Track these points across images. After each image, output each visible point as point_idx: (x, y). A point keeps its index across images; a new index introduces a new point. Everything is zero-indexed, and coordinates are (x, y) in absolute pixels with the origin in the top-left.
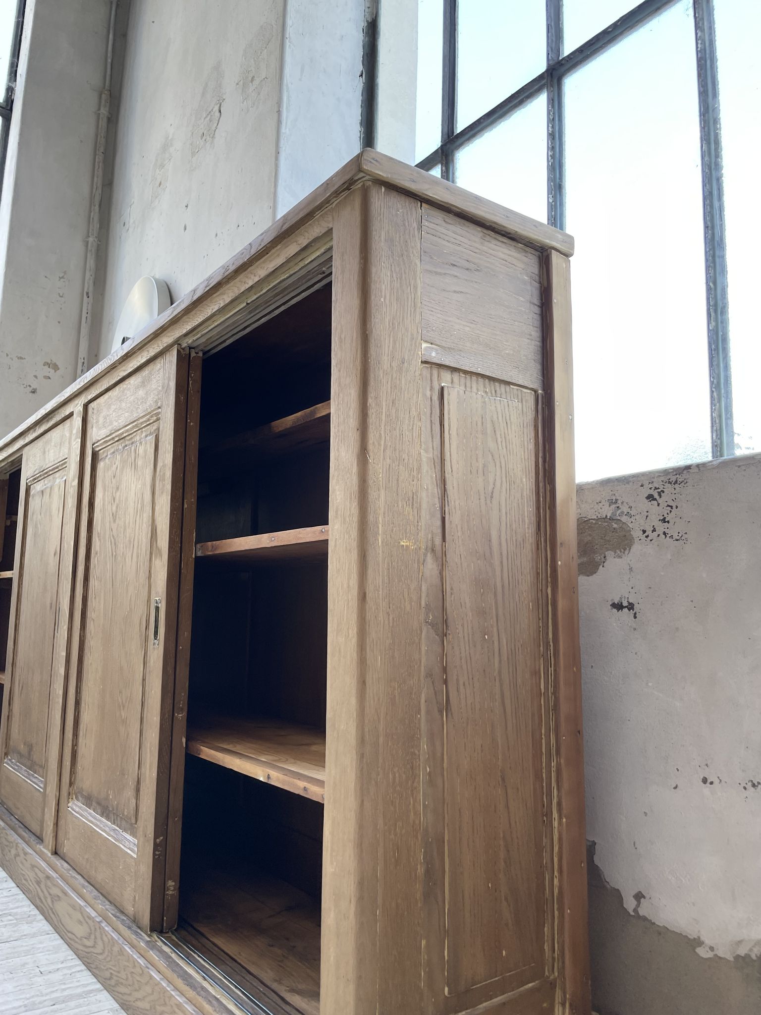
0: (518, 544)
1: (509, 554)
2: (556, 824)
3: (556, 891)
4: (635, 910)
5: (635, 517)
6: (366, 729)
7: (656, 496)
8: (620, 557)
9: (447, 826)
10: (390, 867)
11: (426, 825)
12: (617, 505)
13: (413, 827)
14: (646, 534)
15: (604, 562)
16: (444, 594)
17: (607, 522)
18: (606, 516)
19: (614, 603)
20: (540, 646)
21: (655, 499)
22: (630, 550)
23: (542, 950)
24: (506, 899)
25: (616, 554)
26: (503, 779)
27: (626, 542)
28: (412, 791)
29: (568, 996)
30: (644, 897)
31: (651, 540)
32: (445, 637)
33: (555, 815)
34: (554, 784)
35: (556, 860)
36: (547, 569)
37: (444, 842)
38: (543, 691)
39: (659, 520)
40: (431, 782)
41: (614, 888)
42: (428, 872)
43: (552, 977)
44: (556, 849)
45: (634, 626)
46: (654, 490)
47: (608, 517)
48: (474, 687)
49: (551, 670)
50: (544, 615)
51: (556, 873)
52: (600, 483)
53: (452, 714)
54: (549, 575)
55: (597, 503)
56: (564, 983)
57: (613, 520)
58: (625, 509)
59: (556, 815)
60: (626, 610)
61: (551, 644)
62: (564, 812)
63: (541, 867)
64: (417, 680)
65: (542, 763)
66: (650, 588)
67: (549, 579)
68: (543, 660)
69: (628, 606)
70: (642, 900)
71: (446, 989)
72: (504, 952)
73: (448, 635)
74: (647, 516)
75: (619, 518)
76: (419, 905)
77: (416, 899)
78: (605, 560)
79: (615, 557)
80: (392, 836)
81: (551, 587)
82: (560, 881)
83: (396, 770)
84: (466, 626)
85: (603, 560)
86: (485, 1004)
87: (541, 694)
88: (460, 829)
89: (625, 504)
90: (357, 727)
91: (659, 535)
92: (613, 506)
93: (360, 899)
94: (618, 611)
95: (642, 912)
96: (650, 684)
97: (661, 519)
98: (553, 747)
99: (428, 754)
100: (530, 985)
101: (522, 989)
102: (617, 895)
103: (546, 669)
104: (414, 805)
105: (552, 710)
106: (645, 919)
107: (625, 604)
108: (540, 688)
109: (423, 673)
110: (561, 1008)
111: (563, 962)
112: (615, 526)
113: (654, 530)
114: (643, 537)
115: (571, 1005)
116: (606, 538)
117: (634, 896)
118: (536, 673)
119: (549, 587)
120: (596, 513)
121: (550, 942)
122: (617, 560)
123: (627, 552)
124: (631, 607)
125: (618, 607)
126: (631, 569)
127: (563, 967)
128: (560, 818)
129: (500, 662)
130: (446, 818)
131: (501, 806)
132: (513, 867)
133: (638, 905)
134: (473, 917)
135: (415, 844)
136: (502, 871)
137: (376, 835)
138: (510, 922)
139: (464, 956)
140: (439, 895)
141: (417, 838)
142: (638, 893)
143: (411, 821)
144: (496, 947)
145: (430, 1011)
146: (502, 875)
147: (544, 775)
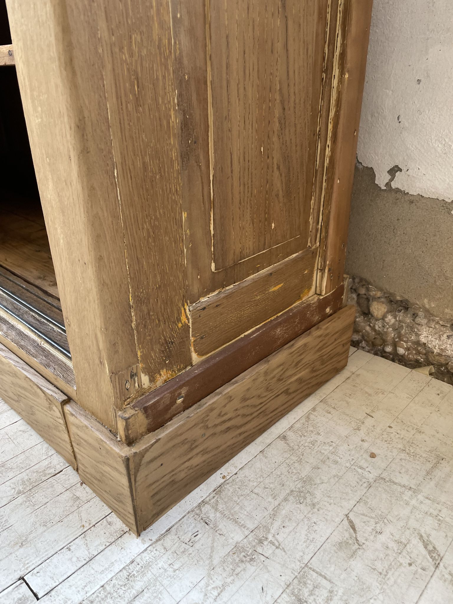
2: (335, 83)
3: (327, 161)
4: (388, 185)
9: (210, 59)
10: (127, 107)
11: (180, 53)
13: (159, 47)
23: (307, 222)
24: (278, 168)
26: (284, 7)
29: (328, 263)
30: (401, 170)
33: (336, 72)
34: (339, 31)
35: (330, 126)
37: (205, 83)
41: (367, 167)
42: (186, 125)
43: (314, 247)
44: (332, 114)
51: (329, 143)
56: (325, 252)
59: (337, 71)
62: (348, 66)
63: (314, 135)
70: (398, 174)
71: (213, 265)
72: (273, 225)
76: (176, 167)
77: (172, 158)
80: (126, 56)
82: (333, 151)
86: (252, 276)
88: (227, 68)
93: (84, 152)
95: (394, 185)
100: (294, 255)
101: (286, 259)
102: (370, 173)
104: (158, 10)
106: (398, 190)
110: (319, 274)
111: (327, 232)
115: (329, 270)
117: (388, 172)
121: (315, 215)
127: (326, 237)
128: (342, 73)
130: (209, 48)
131: (279, 46)
132: (287, 130)
133: (392, 180)
134: (242, 186)
135: (164, 77)
136: (276, 133)
137: (96, 49)
138: (281, 193)
139: (232, 229)
140: (201, 157)
141: (166, 68)
142: (393, 168)
143: (155, 37)
144: (266, 220)
145: (196, 288)
146: (275, 139)
147: (329, 16)
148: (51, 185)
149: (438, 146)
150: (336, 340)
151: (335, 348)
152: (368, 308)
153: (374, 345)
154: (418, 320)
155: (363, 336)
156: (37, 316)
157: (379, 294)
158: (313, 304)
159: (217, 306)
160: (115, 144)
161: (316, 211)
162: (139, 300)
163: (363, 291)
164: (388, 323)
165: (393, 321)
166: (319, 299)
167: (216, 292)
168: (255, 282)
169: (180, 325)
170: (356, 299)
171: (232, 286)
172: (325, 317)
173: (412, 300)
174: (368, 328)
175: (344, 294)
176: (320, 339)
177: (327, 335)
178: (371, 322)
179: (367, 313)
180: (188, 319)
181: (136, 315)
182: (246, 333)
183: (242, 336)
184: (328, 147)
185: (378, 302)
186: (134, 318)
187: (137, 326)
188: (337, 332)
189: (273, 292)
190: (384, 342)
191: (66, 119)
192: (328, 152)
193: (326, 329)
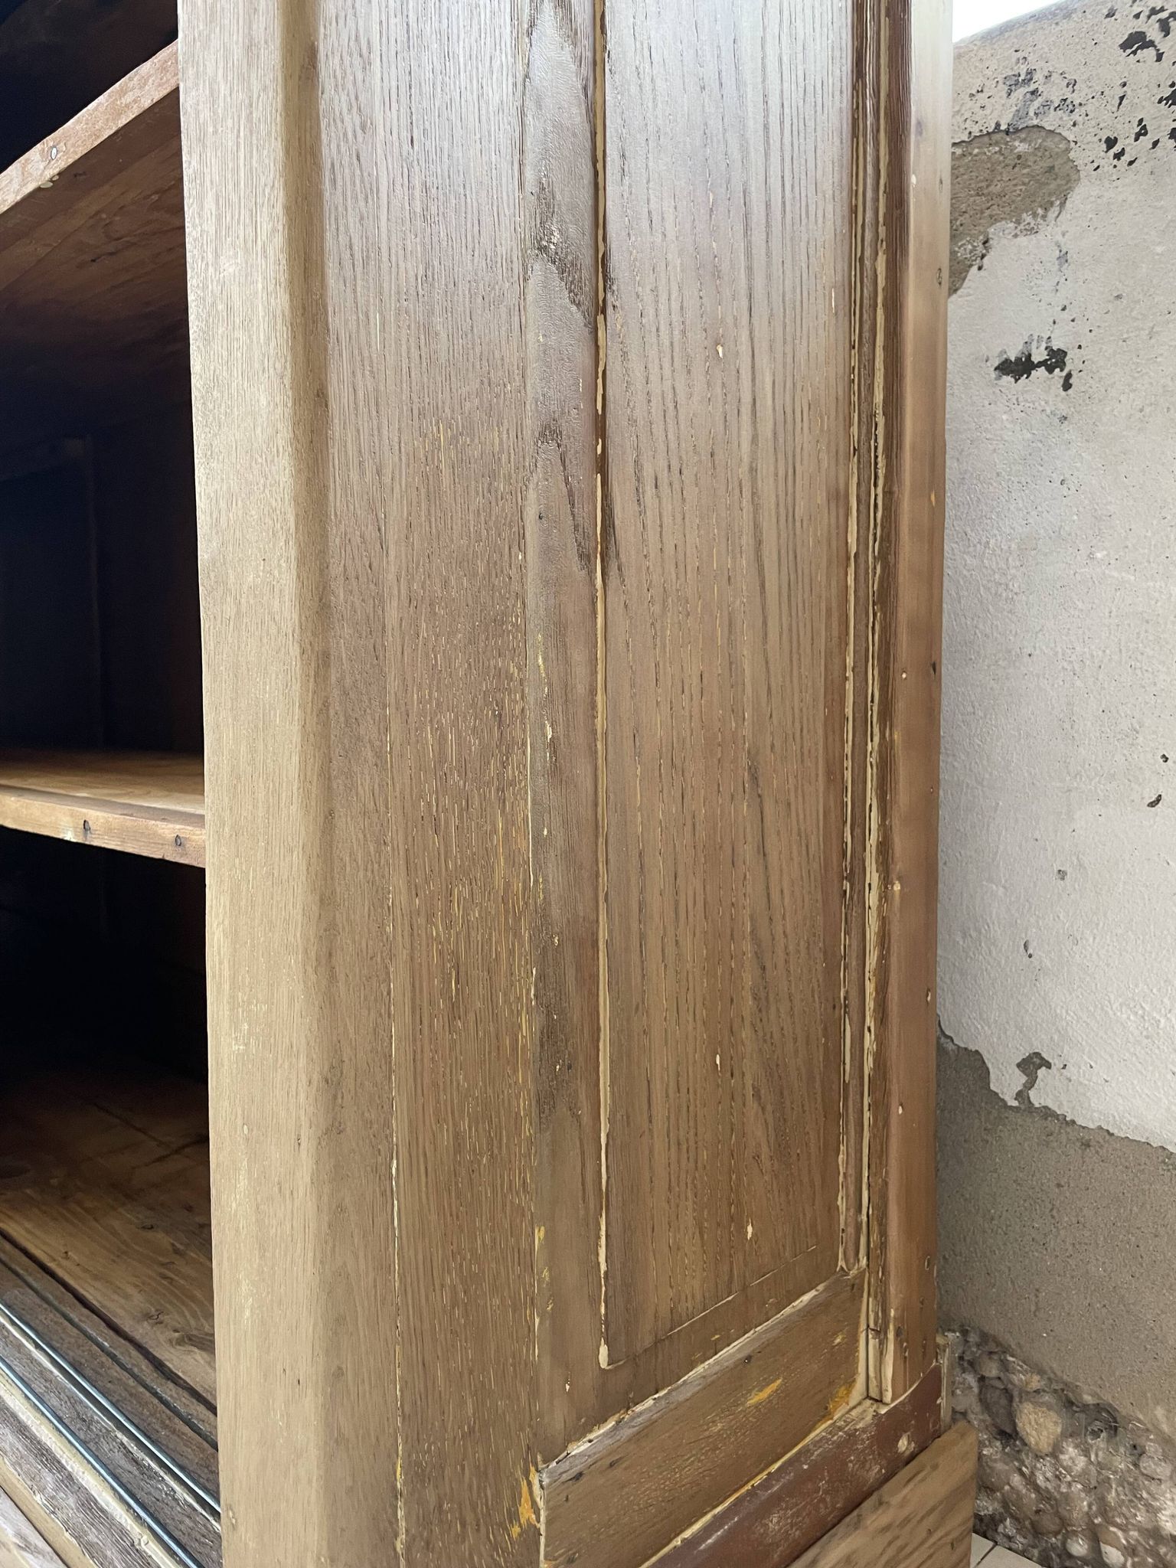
0: (810, 89)
1: (787, 110)
2: (872, 899)
3: (869, 1064)
4: (1019, 1095)
5: (1083, 109)
6: (336, 570)
7: (1153, 33)
8: (1032, 231)
9: (606, 900)
10: (431, 1026)
11: (545, 898)
12: (1032, 87)
13: (505, 899)
14: (1117, 149)
15: (983, 256)
16: (600, 166)
17: (997, 143)
18: (998, 125)
19: (1007, 361)
20: (850, 425)
21: (1151, 44)
22: (1062, 205)
23: (831, 1209)
24: (757, 1095)
25: (1021, 227)
26: (754, 779)
27: (1053, 186)
28: (501, 789)
29: (892, 1313)
30: (1048, 1066)
31: (1131, 163)
32: (600, 318)
33: (873, 876)
34: (871, 800)
35: (870, 988)
36: (876, 200)
37: (595, 944)
38: (853, 550)
39: (1160, 101)
40: (556, 772)
41: (966, 1049)
42: (550, 1035)
43: (854, 1272)
44: (872, 961)
45: (1063, 409)
46: (1149, 17)
47: (1003, 127)
48: (684, 500)
49: (876, 495)
50: (866, 334)
51: (869, 1021)
52: (983, 37)
53: (619, 569)
54: (881, 219)
55: (972, 95)
56: (883, 1283)
57: (1017, 131)
58: (1054, 92)
59: (876, 876)
60: (1042, 371)
61: (880, 420)
62: (898, 867)
63: (834, 1007)
64: (513, 434)
65: (843, 743)
66: (1119, 297)
67: (882, 230)
68: (859, 461)
69: (1046, 360)
70: (1042, 1072)
71: (604, 1350)
72: (750, 1229)
73: (610, 310)
74: (1122, 98)
75: (1035, 122)
76: (527, 1130)
77: (518, 1114)
78: (986, 248)
79: (1016, 236)
80: (438, 929)
81: (886, 252)
82: (880, 1040)
83: (446, 719)
84: (663, 298)
85: (980, 249)
86: (700, 1369)
87: (848, 559)
88: (640, 911)
89: (1055, 76)
90: (301, 561)
91: (1155, 144)
92: (1020, 92)
93: (333, 1131)
94: (1016, 381)
95: (1037, 1098)
96: (1099, 555)
97: (1165, 96)
98: (872, 701)
99: (550, 685)
100: (806, 1298)
101: (788, 1310)
102: (975, 1064)
103: (863, 488)
104: (506, 834)
105: (874, 604)
106: (1047, 1113)
107: (1039, 355)
108: (847, 543)
109: (531, 426)
110: (873, 1342)
111: (883, 1233)
112: (1021, 147)
113: (1143, 132)
114: (1107, 159)
115: (898, 1334)
116: (990, 189)
117: (1019, 1065)
118: (838, 497)
119: (880, 254)
120: (968, 124)
121: (852, 1189)
122: (1023, 240)
123: (1052, 213)
124: (1056, 359)
125: (1018, 368)
126: (1063, 258)
127: (883, 1245)
128: (886, 881)
129: (754, 440)
130: (603, 879)
131: (748, 851)
132: (773, 1009)
133: (1031, 1084)
134: (673, 1149)
135: (511, 952)
136: (747, 1023)
137: (382, 927)
138: (765, 1149)
139: (651, 1254)
140: (582, 1096)
141: (517, 934)
142: (1030, 1057)
143: (499, 882)
144: (732, 1218)
145: (558, 1419)
146: (746, 1033)
147: (848, 775)
148: (243, 1183)
149: (1129, 1018)
150: (930, 1533)
151: (930, 1556)
152: (1011, 1417)
153: (1037, 1532)
154: (1146, 1464)
155: (1005, 1504)
156: (133, 1447)
157: (1036, 1382)
158: (864, 1430)
159: (611, 1465)
160: (400, 1104)
161: (851, 1180)
162: (418, 1475)
163: (992, 1370)
164: (1068, 1470)
165: (1081, 1462)
166: (877, 1415)
167: (611, 1424)
168: (710, 1385)
169: (516, 1530)
170: (976, 1390)
171: (649, 1402)
172: (897, 1465)
173: (1124, 1408)
174: (1016, 1480)
175: (944, 1394)
176: (889, 1536)
177: (907, 1520)
178: (1022, 1463)
179: (1009, 1435)
180: (537, 1513)
181: (407, 1517)
182: (687, 1534)
183: (677, 1542)
184: (869, 1030)
185: (1036, 1404)
186: (403, 1524)
187: (408, 1548)
188: (933, 1510)
189: (757, 1406)
190: (1064, 1527)
191: (303, 1061)
192: (869, 1040)
193: (902, 1505)
